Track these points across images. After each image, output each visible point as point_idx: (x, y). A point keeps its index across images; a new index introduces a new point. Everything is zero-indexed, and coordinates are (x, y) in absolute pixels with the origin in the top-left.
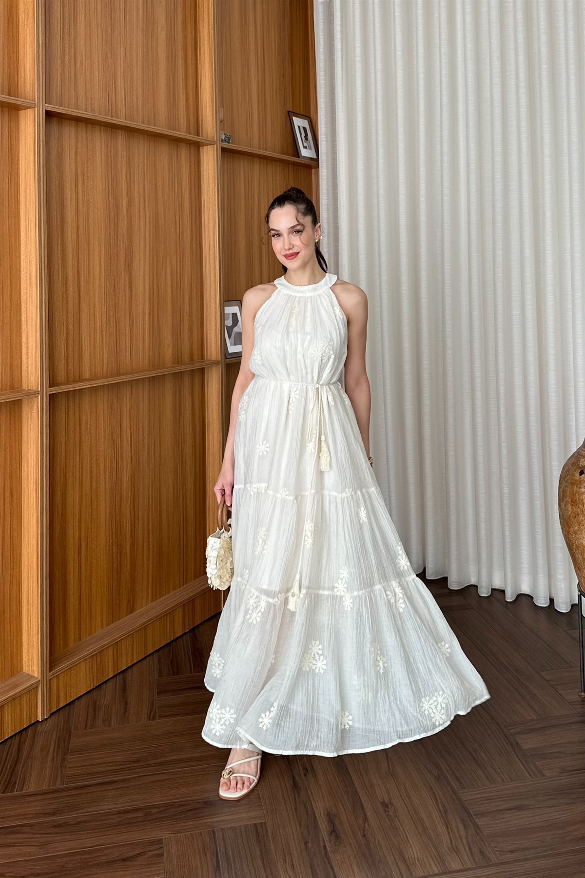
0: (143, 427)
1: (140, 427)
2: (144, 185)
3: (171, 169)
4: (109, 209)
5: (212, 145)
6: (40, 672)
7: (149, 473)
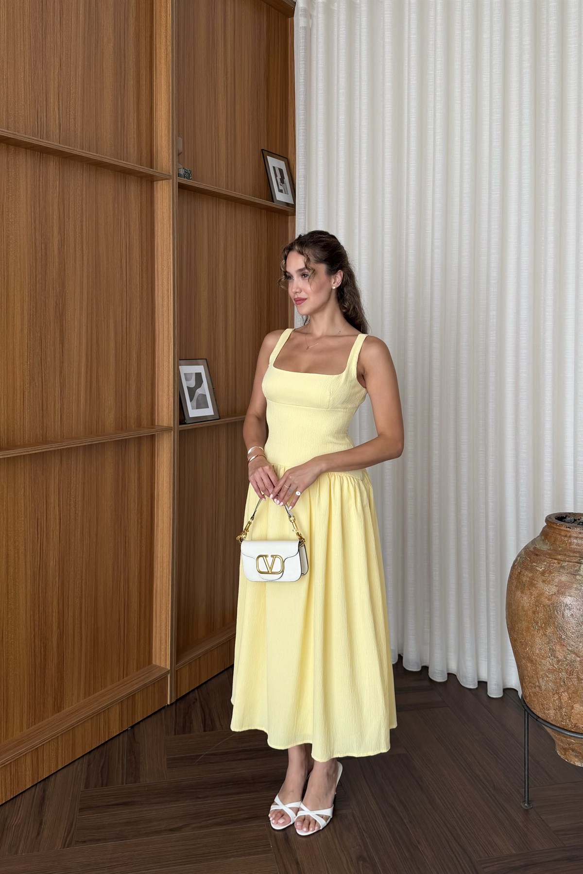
0: (76, 503)
1: (72, 502)
2: (81, 222)
3: (116, 205)
5: (167, 179)
7: (83, 555)
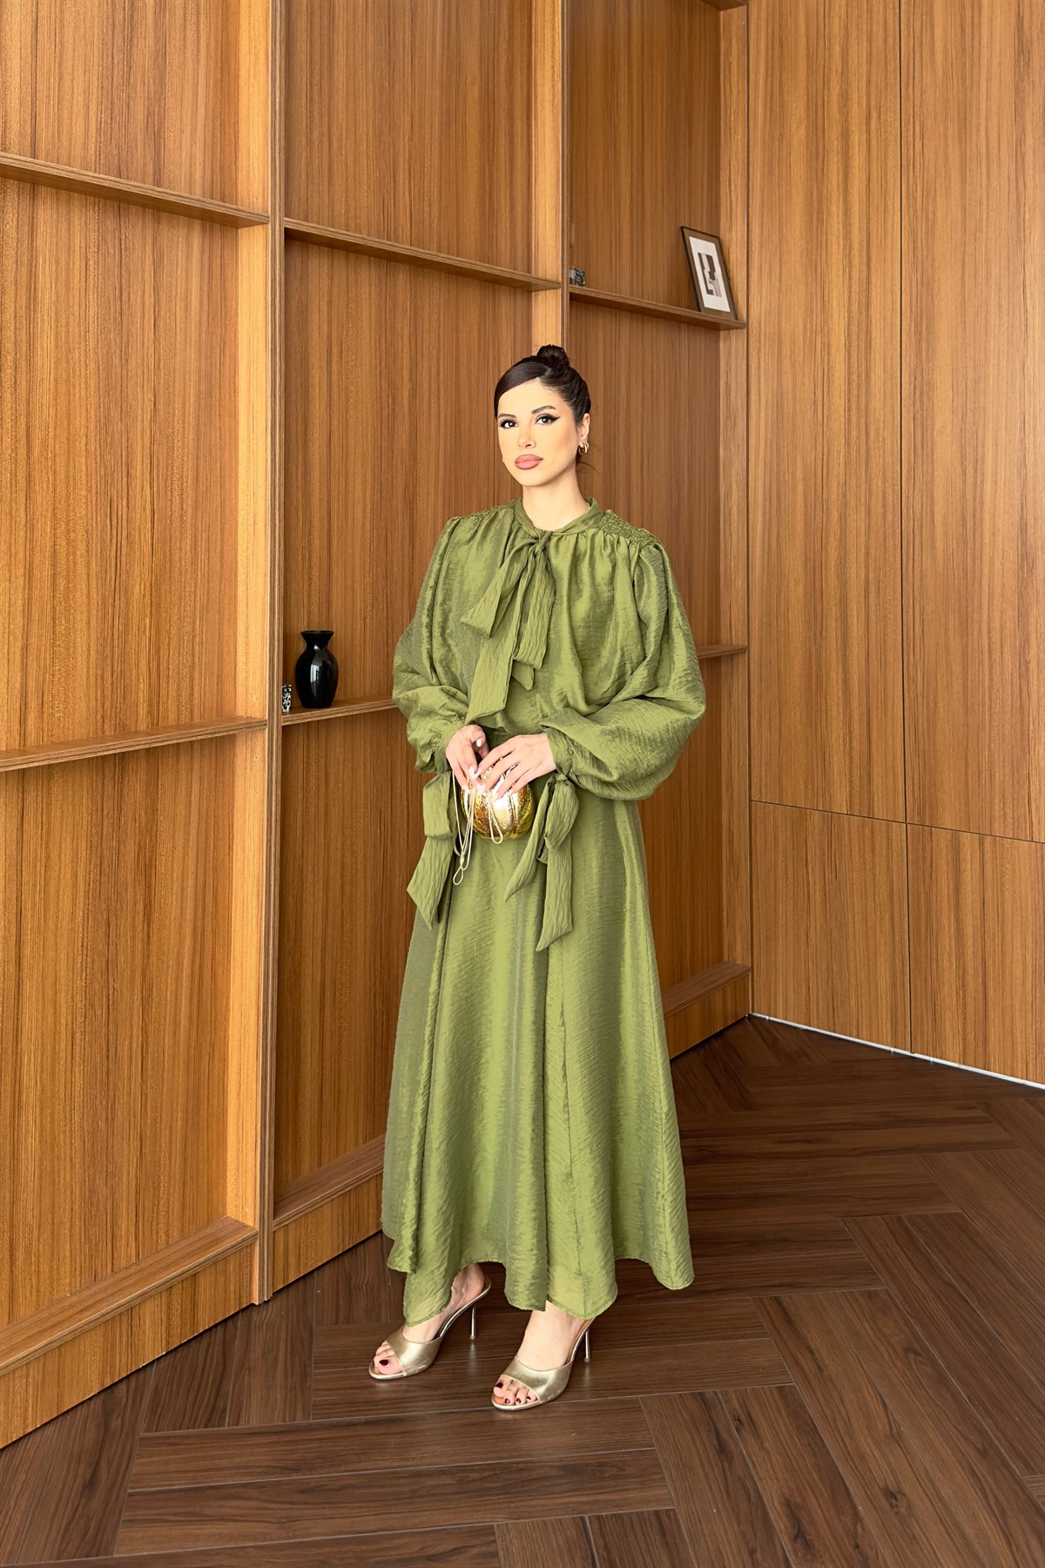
2: (438, 360)
4: (381, 403)
5: (554, 289)
6: (258, 1217)
